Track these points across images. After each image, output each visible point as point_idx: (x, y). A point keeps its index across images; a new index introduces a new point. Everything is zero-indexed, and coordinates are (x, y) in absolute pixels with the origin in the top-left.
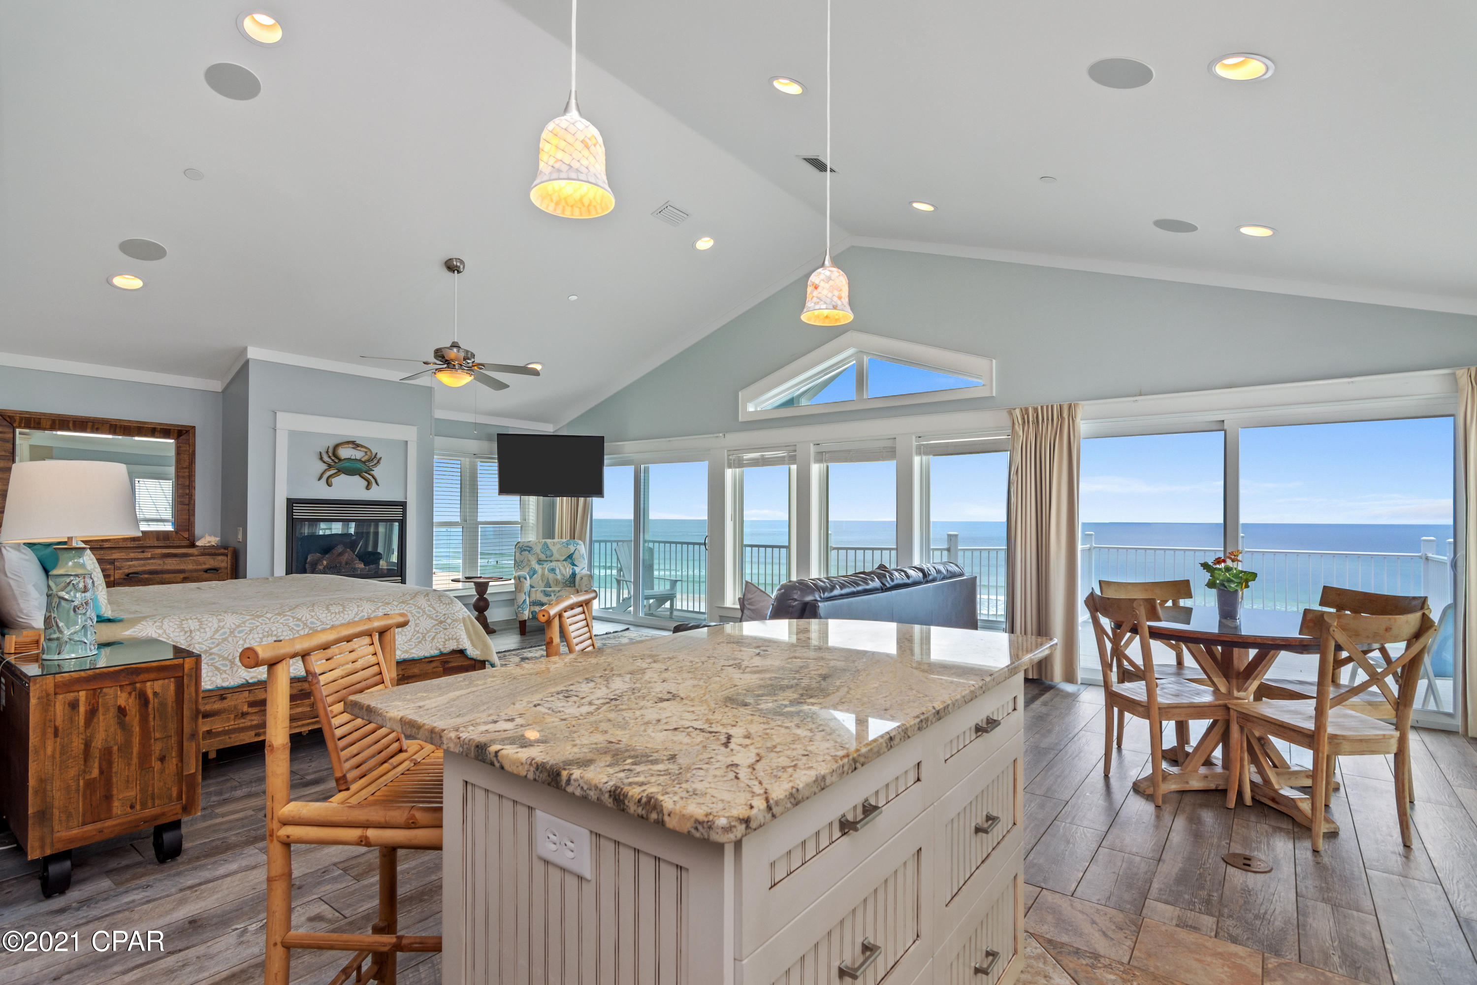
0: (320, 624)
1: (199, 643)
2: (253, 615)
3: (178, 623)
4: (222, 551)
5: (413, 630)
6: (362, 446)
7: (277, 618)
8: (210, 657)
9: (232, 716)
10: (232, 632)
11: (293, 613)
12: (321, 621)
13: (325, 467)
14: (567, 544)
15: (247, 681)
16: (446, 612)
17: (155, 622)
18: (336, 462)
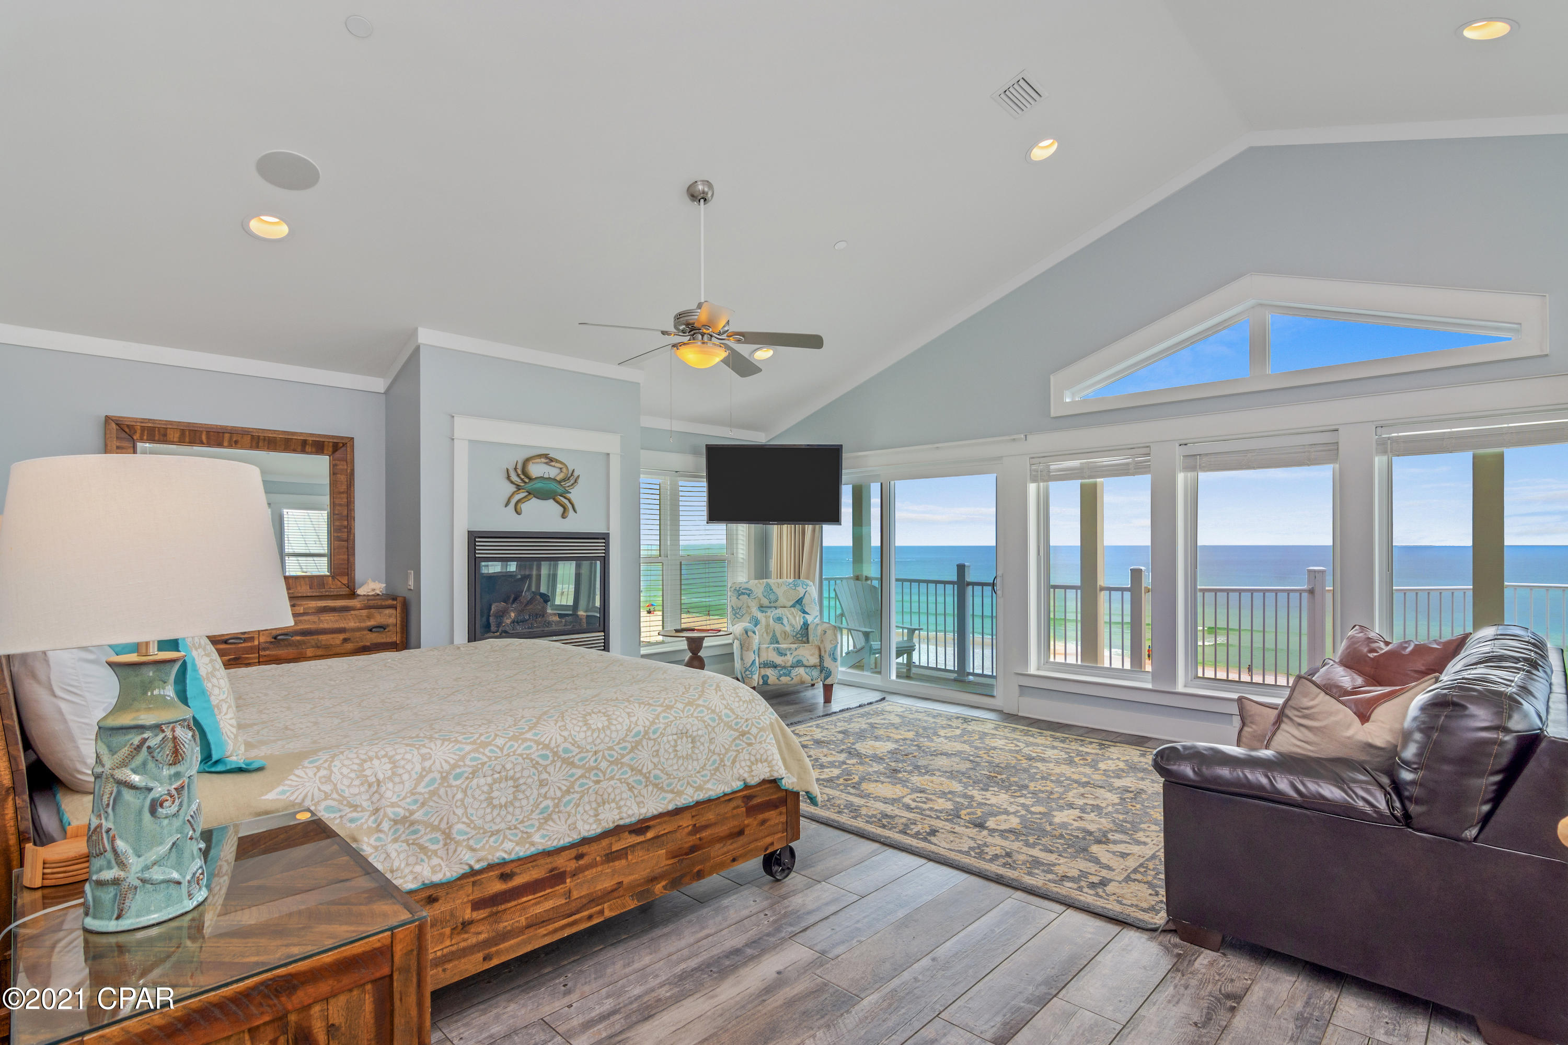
0: (577, 750)
1: (393, 805)
2: (474, 743)
3: (355, 767)
4: (390, 602)
5: (706, 751)
6: (557, 461)
7: (512, 746)
8: (412, 829)
9: (447, 931)
10: (444, 779)
11: (536, 735)
12: (579, 747)
13: (512, 488)
14: (795, 585)
15: (471, 867)
16: (749, 716)
17: (318, 769)
18: (525, 482)
